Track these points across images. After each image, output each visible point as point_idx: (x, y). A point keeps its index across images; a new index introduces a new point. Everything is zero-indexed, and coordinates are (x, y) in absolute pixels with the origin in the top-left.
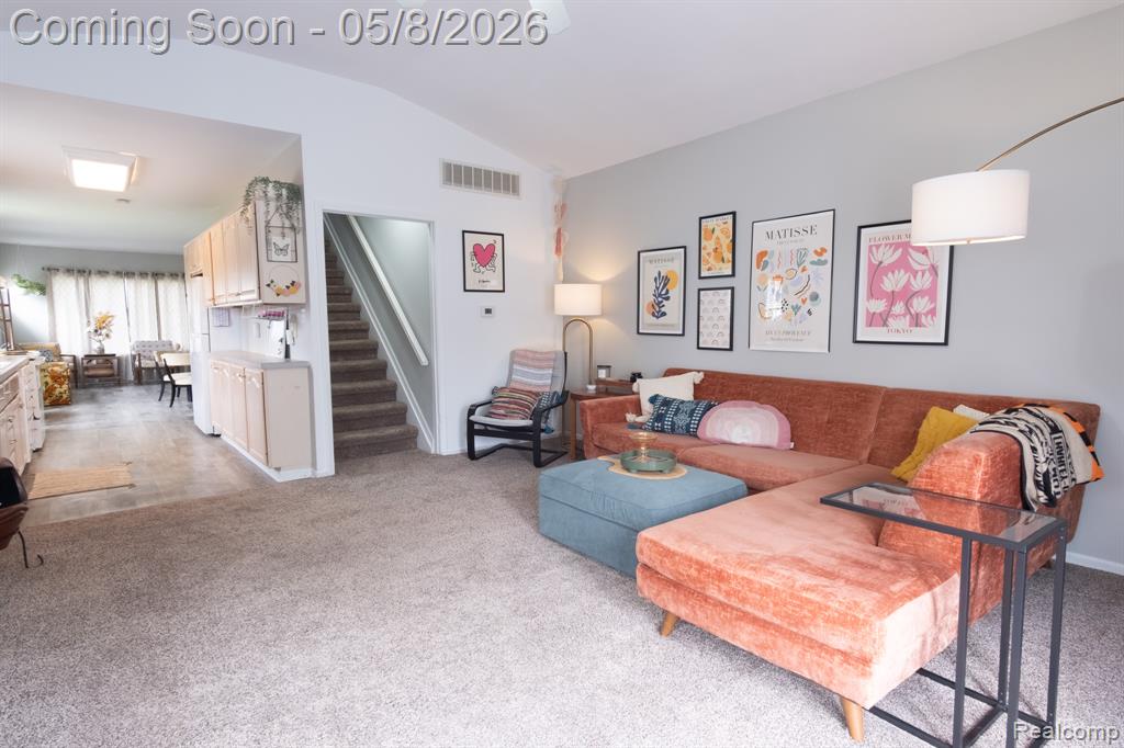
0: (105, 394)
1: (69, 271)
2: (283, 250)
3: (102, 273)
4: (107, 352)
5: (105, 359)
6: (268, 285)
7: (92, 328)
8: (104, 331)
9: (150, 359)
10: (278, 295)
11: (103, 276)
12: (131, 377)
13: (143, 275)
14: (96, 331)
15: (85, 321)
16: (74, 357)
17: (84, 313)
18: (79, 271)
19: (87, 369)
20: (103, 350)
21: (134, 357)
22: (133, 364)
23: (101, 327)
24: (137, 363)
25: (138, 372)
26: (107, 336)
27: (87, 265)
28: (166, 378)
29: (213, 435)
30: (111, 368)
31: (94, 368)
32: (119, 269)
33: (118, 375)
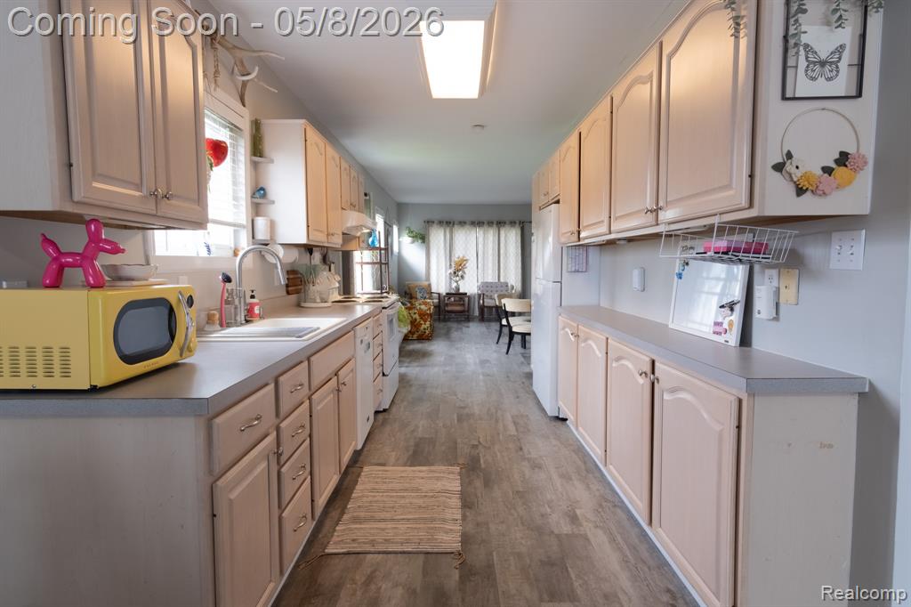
0: (457, 330)
1: (440, 223)
2: (825, 65)
3: (462, 223)
4: (461, 291)
5: (459, 296)
6: (779, 167)
7: (452, 271)
8: (460, 273)
9: (491, 298)
10: (800, 191)
11: (462, 226)
12: (477, 313)
13: (490, 224)
14: (455, 273)
15: (448, 264)
16: (439, 294)
17: (448, 257)
18: (447, 222)
19: (447, 305)
20: (459, 289)
21: (479, 295)
22: (479, 303)
23: (458, 269)
24: (481, 302)
25: (482, 308)
26: (462, 277)
27: (453, 218)
28: (504, 322)
29: (557, 418)
30: (463, 305)
31: (452, 305)
32: (473, 219)
33: (468, 311)
